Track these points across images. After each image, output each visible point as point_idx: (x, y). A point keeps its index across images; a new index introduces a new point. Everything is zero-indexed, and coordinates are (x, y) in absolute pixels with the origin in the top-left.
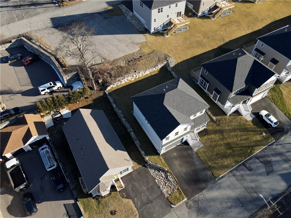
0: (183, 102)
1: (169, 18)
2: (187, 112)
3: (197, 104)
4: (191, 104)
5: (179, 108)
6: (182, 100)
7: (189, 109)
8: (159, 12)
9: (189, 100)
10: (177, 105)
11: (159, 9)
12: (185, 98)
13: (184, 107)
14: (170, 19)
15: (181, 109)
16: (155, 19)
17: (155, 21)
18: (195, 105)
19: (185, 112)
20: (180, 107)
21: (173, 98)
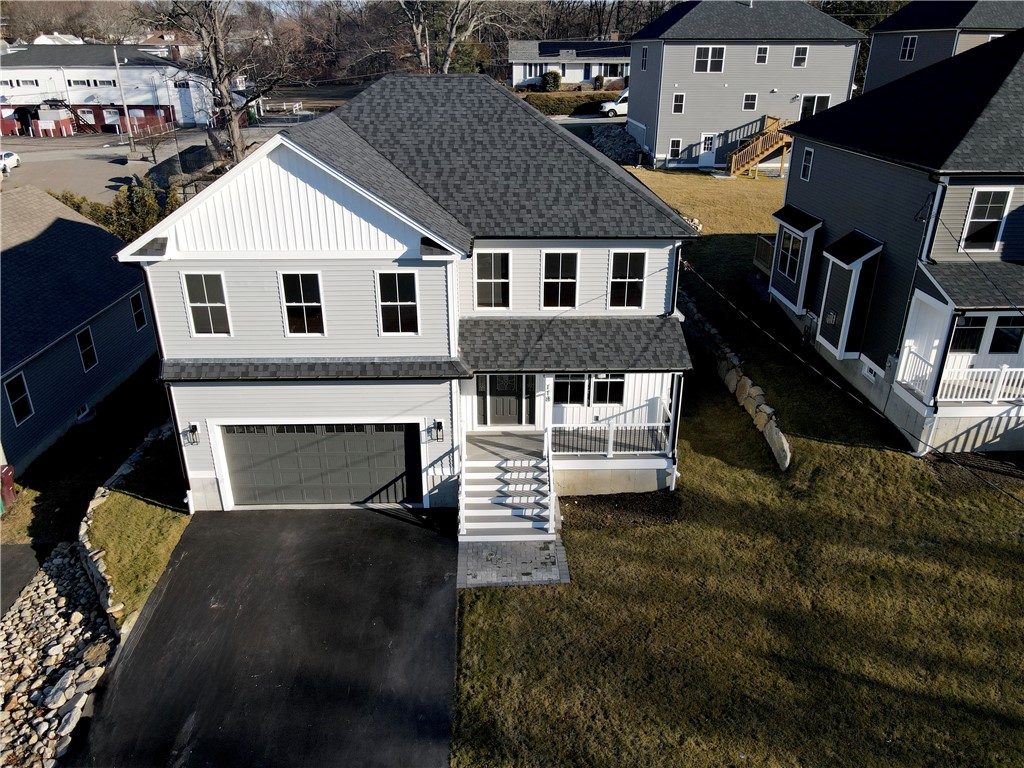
0: (485, 148)
1: (755, 114)
2: (481, 203)
3: (588, 187)
4: (538, 173)
5: (425, 165)
6: (479, 137)
7: (503, 195)
8: (701, 66)
9: (533, 152)
10: (424, 148)
11: (702, 53)
12: (514, 131)
13: (471, 175)
14: (763, 120)
15: (439, 175)
16: (679, 99)
17: (678, 109)
18: (568, 188)
19: (465, 199)
20: (437, 162)
21: (423, 109)
